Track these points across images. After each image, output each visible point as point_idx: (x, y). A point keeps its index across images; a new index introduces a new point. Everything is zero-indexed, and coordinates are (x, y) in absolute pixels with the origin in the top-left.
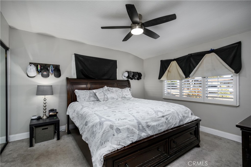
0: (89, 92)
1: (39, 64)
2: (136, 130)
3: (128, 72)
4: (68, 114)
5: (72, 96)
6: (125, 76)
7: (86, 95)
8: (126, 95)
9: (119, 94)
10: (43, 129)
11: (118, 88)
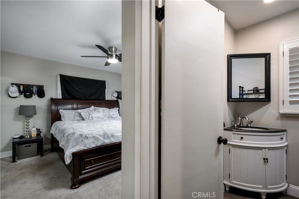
0: (74, 112)
1: (22, 85)
2: (101, 138)
3: (118, 92)
4: (52, 133)
5: (57, 116)
6: (114, 97)
7: (70, 115)
8: (113, 115)
9: (106, 114)
10: (26, 147)
11: (106, 108)
